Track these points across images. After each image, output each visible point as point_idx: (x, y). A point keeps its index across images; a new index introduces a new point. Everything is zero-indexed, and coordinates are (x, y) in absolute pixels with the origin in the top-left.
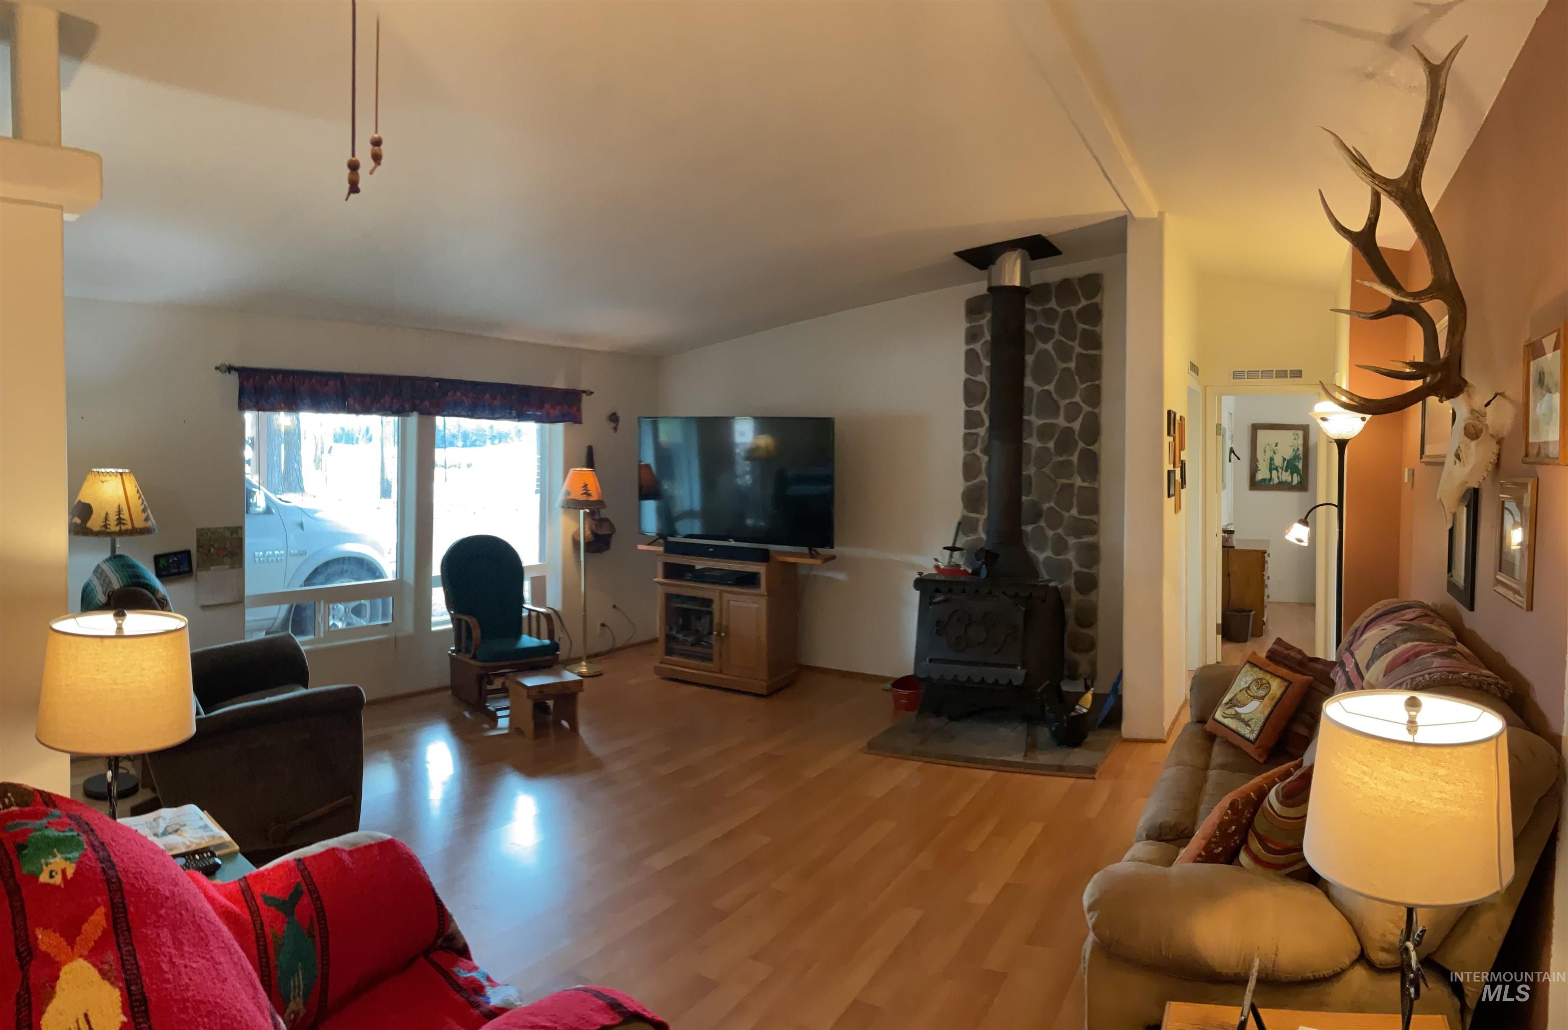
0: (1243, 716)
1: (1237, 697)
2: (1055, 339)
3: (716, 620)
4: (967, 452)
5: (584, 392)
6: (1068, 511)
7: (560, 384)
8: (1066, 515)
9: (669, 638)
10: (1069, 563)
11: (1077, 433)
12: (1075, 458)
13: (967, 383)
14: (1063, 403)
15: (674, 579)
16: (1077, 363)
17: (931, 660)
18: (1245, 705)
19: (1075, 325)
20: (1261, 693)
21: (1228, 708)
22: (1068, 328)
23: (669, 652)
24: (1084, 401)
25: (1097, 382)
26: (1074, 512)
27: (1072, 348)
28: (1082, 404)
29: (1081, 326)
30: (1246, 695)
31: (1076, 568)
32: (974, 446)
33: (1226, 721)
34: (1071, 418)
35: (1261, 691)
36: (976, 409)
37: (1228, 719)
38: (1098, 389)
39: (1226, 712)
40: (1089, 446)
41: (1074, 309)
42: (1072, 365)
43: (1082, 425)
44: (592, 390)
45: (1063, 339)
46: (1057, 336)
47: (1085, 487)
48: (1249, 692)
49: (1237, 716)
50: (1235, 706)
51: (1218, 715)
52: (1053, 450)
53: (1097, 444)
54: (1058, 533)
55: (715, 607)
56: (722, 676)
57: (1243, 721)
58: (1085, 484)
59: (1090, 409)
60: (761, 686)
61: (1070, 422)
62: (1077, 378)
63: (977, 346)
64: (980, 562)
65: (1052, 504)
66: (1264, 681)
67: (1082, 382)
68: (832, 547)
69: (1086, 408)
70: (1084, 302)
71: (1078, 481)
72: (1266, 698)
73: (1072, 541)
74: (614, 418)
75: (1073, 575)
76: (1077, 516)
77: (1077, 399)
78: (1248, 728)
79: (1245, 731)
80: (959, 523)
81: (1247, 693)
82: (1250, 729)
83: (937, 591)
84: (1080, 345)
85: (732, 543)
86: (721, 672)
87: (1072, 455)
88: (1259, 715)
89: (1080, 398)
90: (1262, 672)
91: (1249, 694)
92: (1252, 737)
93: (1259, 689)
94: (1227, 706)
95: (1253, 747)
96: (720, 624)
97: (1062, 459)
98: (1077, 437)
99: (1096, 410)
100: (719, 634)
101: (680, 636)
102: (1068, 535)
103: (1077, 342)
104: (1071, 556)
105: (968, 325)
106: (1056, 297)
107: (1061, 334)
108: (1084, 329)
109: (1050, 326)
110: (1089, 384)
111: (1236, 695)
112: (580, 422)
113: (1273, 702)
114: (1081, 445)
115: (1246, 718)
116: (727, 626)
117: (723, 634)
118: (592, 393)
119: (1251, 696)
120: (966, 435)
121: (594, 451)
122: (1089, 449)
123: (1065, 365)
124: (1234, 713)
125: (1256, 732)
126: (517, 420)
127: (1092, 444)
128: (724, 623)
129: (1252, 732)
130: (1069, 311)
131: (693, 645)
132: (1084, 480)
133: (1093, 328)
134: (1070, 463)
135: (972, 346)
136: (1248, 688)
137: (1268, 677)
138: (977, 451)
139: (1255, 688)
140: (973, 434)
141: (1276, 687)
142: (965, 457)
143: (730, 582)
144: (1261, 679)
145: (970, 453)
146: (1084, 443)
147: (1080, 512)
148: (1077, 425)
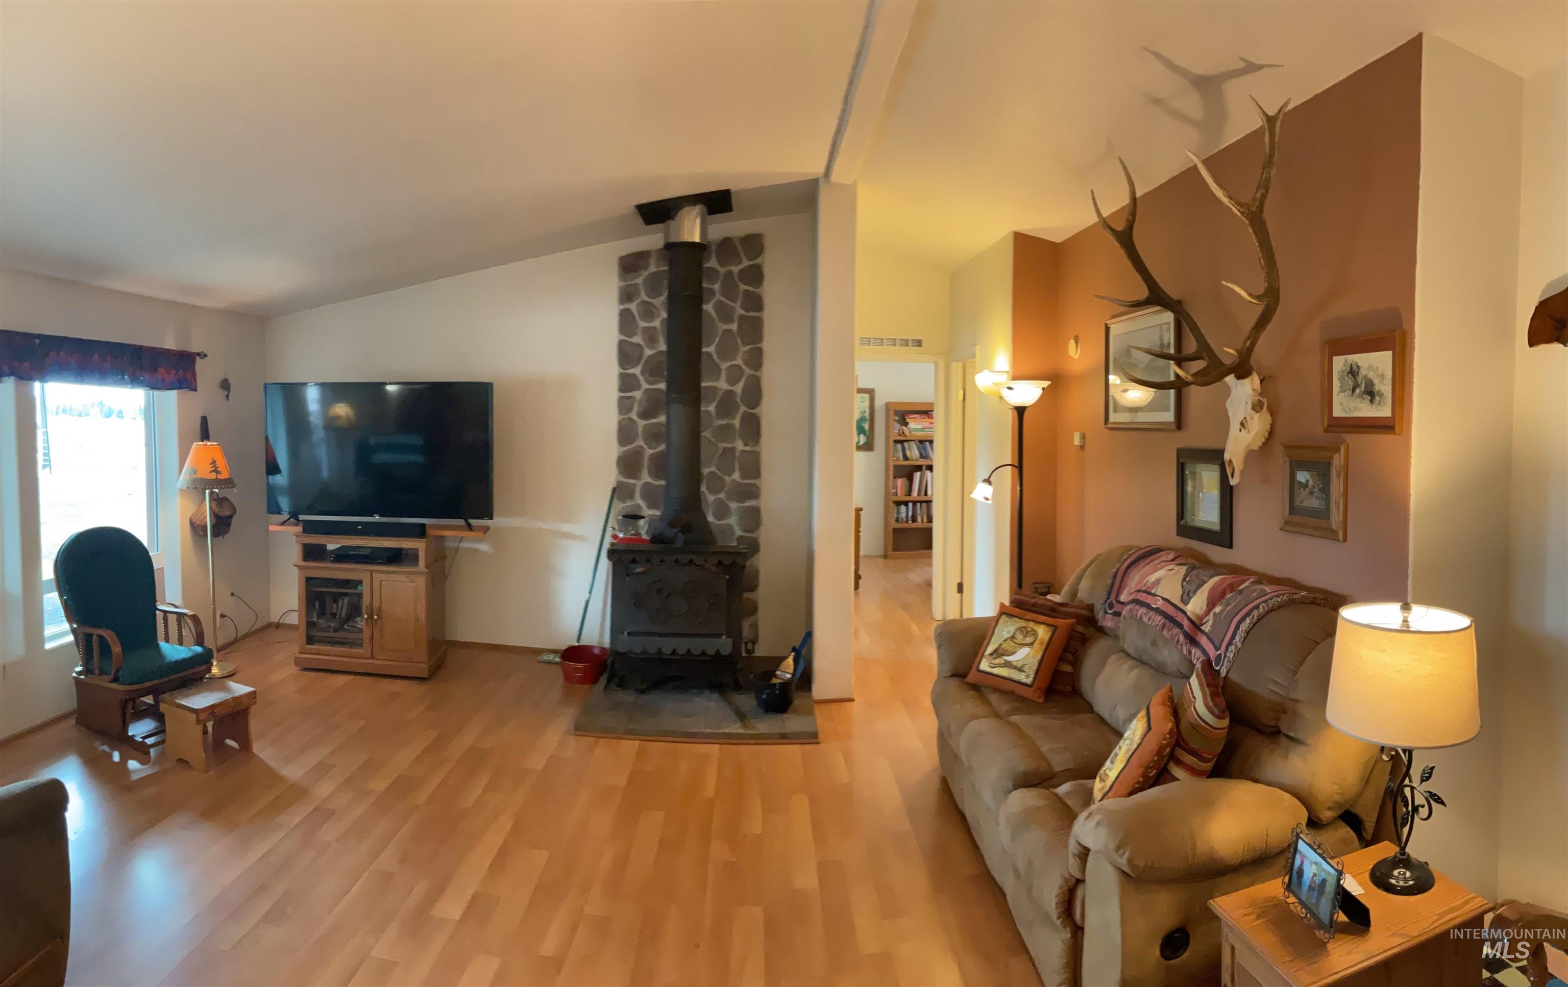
0: (1014, 664)
1: (1003, 646)
2: (715, 300)
3: (366, 601)
4: (622, 417)
5: (198, 354)
6: (730, 476)
7: (170, 343)
8: (727, 479)
9: (310, 625)
10: (730, 527)
11: (739, 395)
12: (737, 422)
13: (621, 344)
14: (724, 366)
15: (313, 561)
16: (739, 326)
17: (629, 634)
18: (1013, 653)
19: (737, 286)
20: (1029, 640)
21: (994, 658)
22: (729, 290)
23: (310, 640)
24: (746, 364)
25: (759, 345)
26: (736, 476)
27: (733, 308)
28: (744, 367)
29: (743, 287)
30: (1013, 644)
31: (738, 532)
32: (630, 410)
33: (996, 671)
34: (733, 381)
35: (1028, 639)
36: (631, 371)
37: (997, 669)
38: (760, 351)
39: (992, 662)
40: (752, 409)
41: (735, 269)
42: (734, 327)
43: (744, 389)
44: (206, 353)
45: (723, 299)
46: (718, 297)
47: (747, 451)
48: (1015, 641)
49: (1008, 665)
50: (1003, 655)
51: (984, 666)
52: (714, 414)
53: (758, 408)
54: (720, 498)
55: (365, 589)
56: (376, 662)
57: (1015, 668)
58: (748, 448)
59: (753, 373)
60: (423, 669)
61: (732, 385)
62: (739, 340)
63: (633, 307)
64: (676, 530)
65: (713, 469)
66: (1029, 629)
67: (745, 344)
68: (491, 518)
69: (748, 371)
70: (746, 263)
71: (740, 446)
72: (1036, 643)
73: (734, 505)
74: (225, 385)
75: (735, 540)
76: (739, 480)
77: (739, 361)
78: (1022, 673)
79: (1022, 677)
80: (614, 490)
81: (1013, 642)
82: (1025, 674)
83: (634, 561)
84: (742, 308)
85: (377, 518)
86: (372, 657)
87: (734, 418)
88: (1032, 660)
89: (743, 360)
90: (1022, 621)
91: (1015, 643)
92: (1029, 681)
93: (1025, 637)
94: (994, 656)
95: (1031, 690)
96: (371, 606)
97: (724, 423)
98: (738, 400)
99: (757, 373)
100: (371, 616)
101: (322, 622)
102: (732, 500)
103: (739, 303)
104: (733, 521)
105: (623, 284)
106: (717, 256)
107: (723, 294)
108: (747, 291)
109: (711, 287)
110: (752, 346)
111: (1001, 645)
112: (195, 390)
113: (1044, 647)
114: (743, 409)
115: (1019, 665)
116: (380, 609)
117: (376, 617)
118: (206, 356)
119: (1019, 644)
120: (621, 399)
121: (209, 422)
122: (751, 413)
123: (726, 327)
124: (1003, 662)
125: (1032, 676)
126: (130, 386)
127: (754, 408)
128: (376, 605)
129: (1028, 676)
130: (730, 272)
131: (336, 630)
132: (746, 444)
133: (755, 290)
134: (732, 427)
135: (626, 306)
136: (1013, 637)
137: (1031, 624)
138: (634, 415)
139: (1021, 637)
140: (630, 398)
141: (1043, 633)
142: (620, 423)
143: (380, 561)
144: (1025, 628)
145: (626, 416)
146: (747, 406)
147: (743, 476)
148: (739, 388)
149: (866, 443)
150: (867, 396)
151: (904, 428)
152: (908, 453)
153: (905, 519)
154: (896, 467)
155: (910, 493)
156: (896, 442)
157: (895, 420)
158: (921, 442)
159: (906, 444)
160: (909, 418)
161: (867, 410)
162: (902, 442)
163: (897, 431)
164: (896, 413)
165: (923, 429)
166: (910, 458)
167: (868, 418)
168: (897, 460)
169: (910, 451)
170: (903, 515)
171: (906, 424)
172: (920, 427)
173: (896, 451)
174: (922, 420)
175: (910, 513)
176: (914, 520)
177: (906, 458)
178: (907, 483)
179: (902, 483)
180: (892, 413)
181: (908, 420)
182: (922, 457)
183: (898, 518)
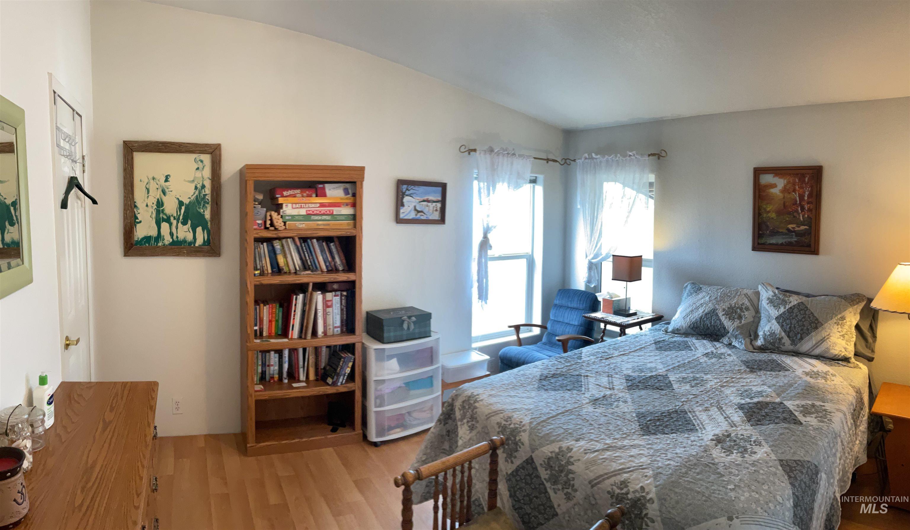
149: (207, 243)
150: (207, 158)
151: (274, 215)
152: (281, 260)
153: (276, 376)
154: (259, 288)
155: (285, 333)
156: (259, 240)
157: (255, 200)
158: (304, 240)
159: (277, 245)
160: (283, 196)
161: (208, 184)
162: (269, 241)
163: (259, 222)
164: (259, 186)
165: (308, 217)
166: (286, 269)
167: (209, 197)
168: (262, 274)
169: (285, 257)
170: (274, 369)
171: (278, 207)
172: (303, 212)
173: (257, 256)
174: (305, 200)
175: (286, 366)
176: (293, 376)
177: (277, 270)
178: (279, 312)
179: (271, 313)
180: (251, 186)
181: (281, 200)
182: (305, 267)
183: (263, 373)
